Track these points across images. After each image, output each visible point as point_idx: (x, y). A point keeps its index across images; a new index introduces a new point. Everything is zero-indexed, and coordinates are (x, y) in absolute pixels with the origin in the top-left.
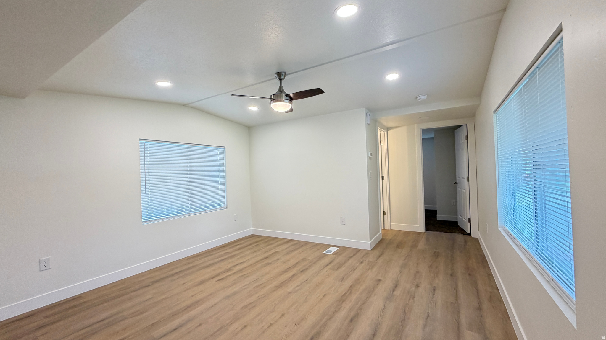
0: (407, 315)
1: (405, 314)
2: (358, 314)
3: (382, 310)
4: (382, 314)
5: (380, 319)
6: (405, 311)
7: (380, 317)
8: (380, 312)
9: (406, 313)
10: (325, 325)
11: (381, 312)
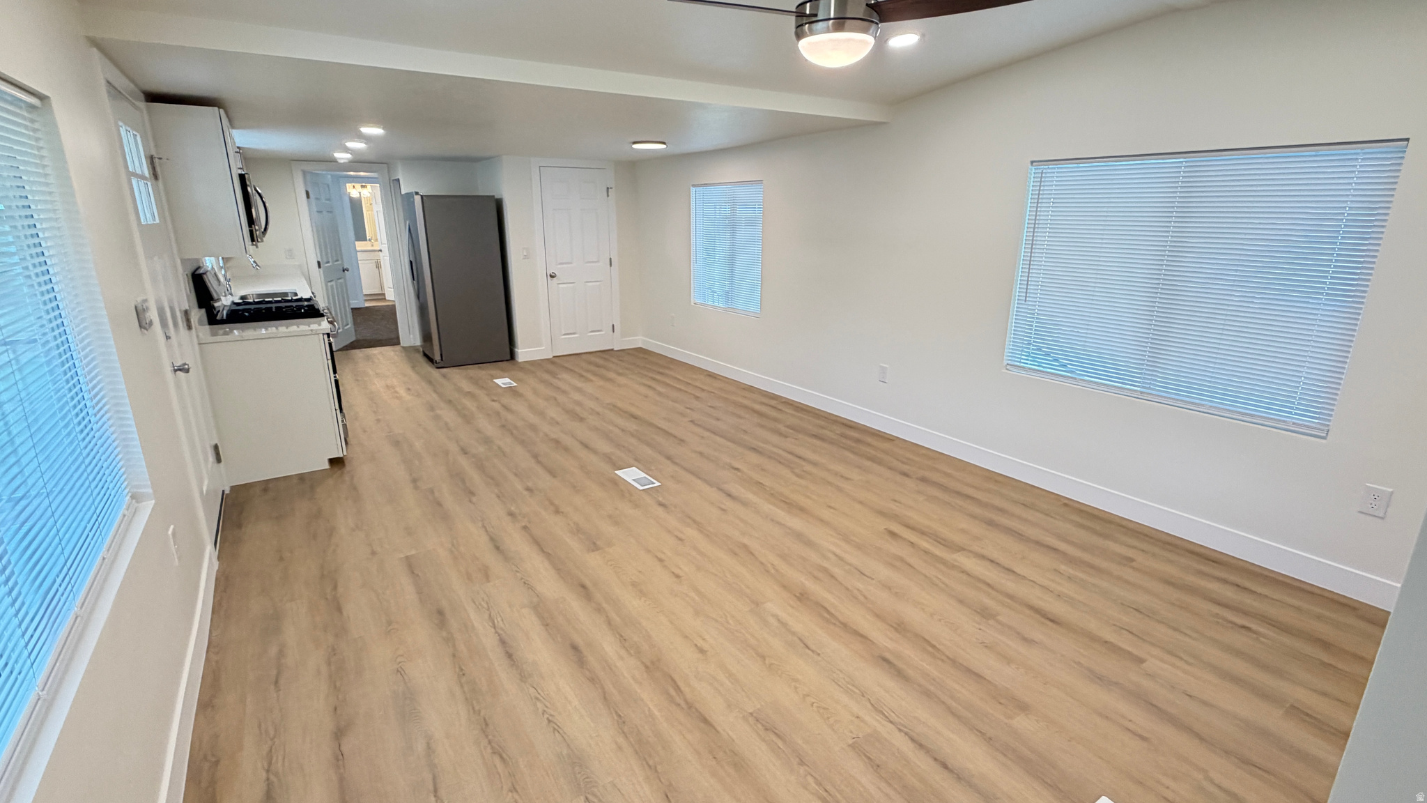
0: (489, 750)
1: (492, 748)
2: (582, 668)
3: (551, 715)
4: (539, 705)
5: (532, 690)
6: (501, 757)
7: (539, 696)
8: (548, 704)
9: (494, 753)
10: (599, 610)
11: (547, 707)
